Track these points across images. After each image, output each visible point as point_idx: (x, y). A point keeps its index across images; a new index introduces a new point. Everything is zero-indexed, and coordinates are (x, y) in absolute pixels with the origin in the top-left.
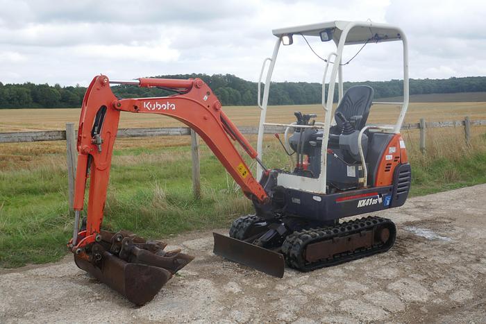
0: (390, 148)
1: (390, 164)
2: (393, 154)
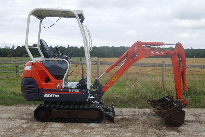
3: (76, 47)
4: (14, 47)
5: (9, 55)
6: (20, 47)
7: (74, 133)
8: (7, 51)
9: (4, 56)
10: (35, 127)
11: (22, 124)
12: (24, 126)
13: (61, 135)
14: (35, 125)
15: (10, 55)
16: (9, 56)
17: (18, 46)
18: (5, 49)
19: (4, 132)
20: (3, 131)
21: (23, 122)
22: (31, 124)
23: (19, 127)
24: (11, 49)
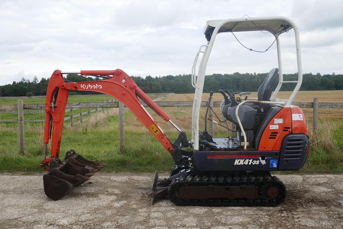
0: (276, 120)
1: (277, 133)
2: (279, 124)
3: (139, 78)
4: (36, 79)
5: (29, 93)
6: (46, 79)
7: (197, 213)
8: (25, 87)
9: (20, 96)
10: (135, 206)
11: (112, 201)
12: (117, 205)
13: (178, 217)
14: (132, 202)
15: (31, 93)
16: (29, 96)
17: (43, 79)
18: (21, 83)
19: (91, 215)
20: (88, 213)
21: (111, 199)
22: (125, 202)
23: (109, 207)
24: (32, 83)
